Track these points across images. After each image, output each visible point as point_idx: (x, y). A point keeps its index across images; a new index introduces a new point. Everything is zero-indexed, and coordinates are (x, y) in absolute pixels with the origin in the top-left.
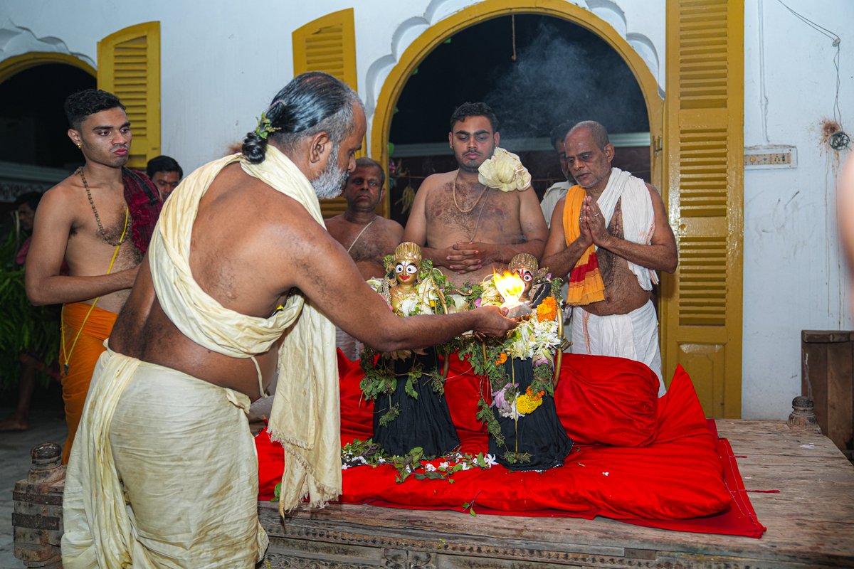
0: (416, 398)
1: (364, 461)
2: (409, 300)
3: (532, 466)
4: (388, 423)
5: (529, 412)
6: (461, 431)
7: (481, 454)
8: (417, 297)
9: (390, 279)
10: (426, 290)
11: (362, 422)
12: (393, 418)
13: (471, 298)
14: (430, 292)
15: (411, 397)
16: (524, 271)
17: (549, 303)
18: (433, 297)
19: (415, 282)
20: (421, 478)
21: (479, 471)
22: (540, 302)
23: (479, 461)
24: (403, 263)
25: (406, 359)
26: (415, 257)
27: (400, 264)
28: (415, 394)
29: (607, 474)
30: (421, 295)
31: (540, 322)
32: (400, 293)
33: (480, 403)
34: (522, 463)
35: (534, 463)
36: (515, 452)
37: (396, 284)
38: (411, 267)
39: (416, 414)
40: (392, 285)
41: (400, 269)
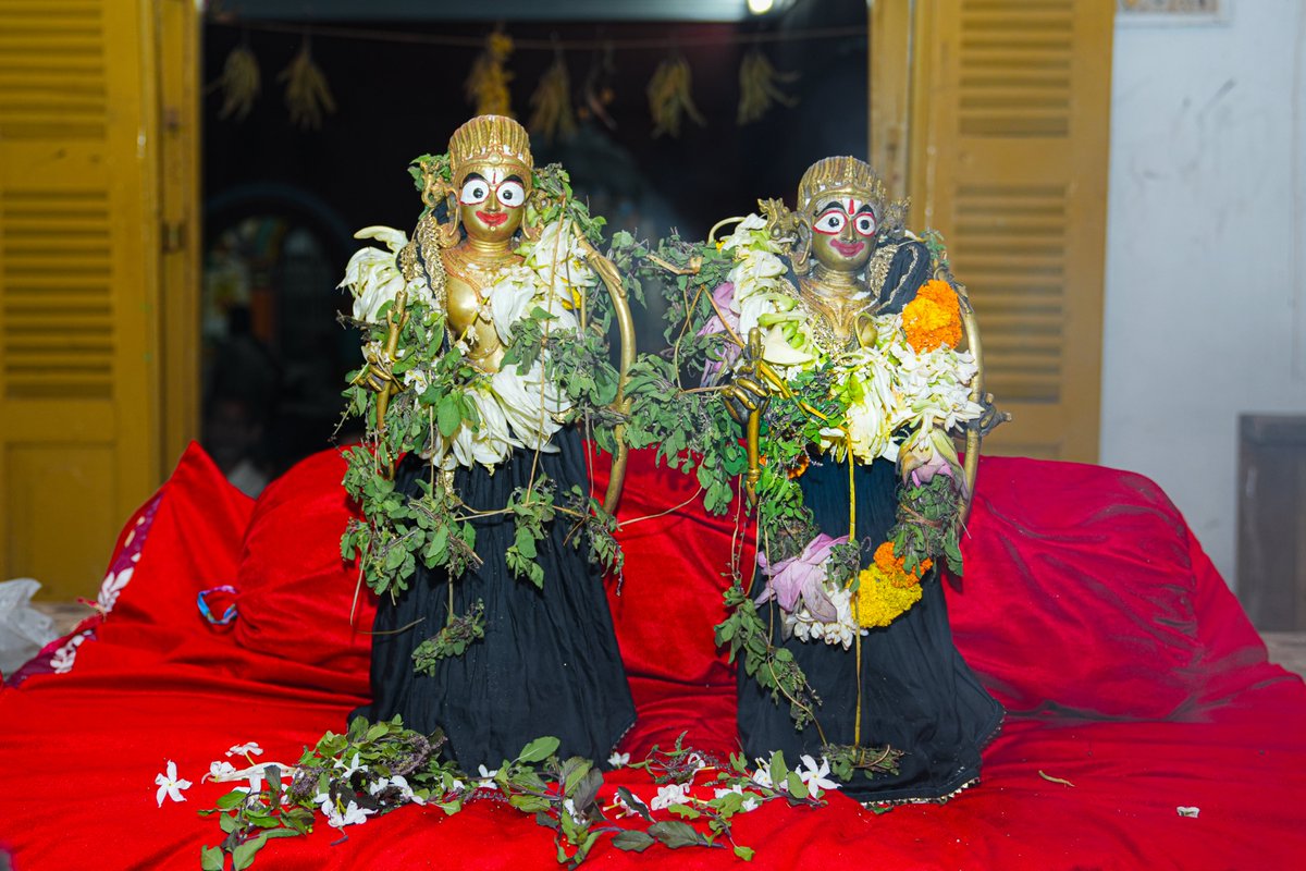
0: (539, 584)
1: (408, 792)
2: (509, 287)
3: (903, 785)
4: (443, 661)
5: (885, 622)
6: (640, 680)
7: (777, 756)
8: (533, 277)
9: (440, 222)
10: (561, 258)
11: (320, 663)
12: (459, 648)
13: (698, 281)
14: (571, 262)
15: (525, 580)
16: (857, 205)
17: (938, 299)
18: (580, 276)
19: (514, 236)
20: (633, 845)
21: (782, 810)
22: (910, 294)
23: (776, 777)
24: (488, 172)
25: (497, 466)
26: (520, 158)
27: (474, 176)
28: (537, 574)
29: (1194, 811)
30: (545, 273)
31: (917, 352)
32: (471, 265)
33: (731, 596)
34: (869, 775)
35: (910, 775)
36: (851, 742)
37: (457, 238)
38: (513, 187)
39: (526, 631)
40: (445, 242)
41: (477, 193)
